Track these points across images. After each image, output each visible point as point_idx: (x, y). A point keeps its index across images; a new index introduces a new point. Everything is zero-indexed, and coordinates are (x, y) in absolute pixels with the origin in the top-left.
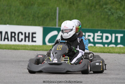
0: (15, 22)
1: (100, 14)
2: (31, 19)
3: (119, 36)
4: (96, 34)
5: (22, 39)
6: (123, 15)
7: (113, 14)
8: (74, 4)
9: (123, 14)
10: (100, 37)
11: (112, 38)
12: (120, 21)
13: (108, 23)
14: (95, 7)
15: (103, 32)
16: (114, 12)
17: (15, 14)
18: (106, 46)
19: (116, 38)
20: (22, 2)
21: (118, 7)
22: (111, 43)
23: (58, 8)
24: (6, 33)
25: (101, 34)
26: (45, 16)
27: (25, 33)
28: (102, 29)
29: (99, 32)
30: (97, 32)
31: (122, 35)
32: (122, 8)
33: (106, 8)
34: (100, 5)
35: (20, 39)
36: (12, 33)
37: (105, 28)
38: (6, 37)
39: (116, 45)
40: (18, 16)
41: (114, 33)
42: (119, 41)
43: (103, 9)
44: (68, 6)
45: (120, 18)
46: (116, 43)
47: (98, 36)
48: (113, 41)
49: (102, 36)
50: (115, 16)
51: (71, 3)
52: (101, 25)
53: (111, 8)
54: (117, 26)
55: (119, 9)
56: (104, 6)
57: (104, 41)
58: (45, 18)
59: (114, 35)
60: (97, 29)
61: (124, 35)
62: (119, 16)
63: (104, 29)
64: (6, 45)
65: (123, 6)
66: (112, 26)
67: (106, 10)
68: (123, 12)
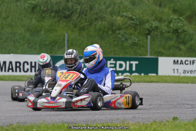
0: (20, 51)
1: (113, 40)
2: (38, 47)
3: (134, 63)
4: (109, 62)
5: (28, 69)
7: (127, 40)
8: (84, 30)
9: (138, 40)
10: (113, 66)
11: (126, 65)
12: (135, 47)
13: (121, 49)
14: (107, 32)
15: (116, 59)
16: (128, 38)
17: (20, 42)
19: (131, 66)
20: (28, 30)
21: (132, 32)
22: (125, 71)
23: (66, 34)
24: (11, 63)
25: (114, 62)
26: (53, 44)
27: (31, 63)
28: (115, 56)
29: (112, 60)
30: (110, 60)
31: (137, 62)
32: (136, 33)
33: (119, 33)
34: (113, 30)
35: (26, 70)
36: (16, 63)
37: (119, 55)
38: (11, 67)
39: (131, 74)
40: (24, 44)
41: (128, 60)
42: (134, 69)
43: (116, 34)
44: (77, 32)
45: (134, 44)
46: (131, 72)
47: (111, 64)
48: (128, 69)
49: (115, 65)
51: (81, 29)
52: (114, 51)
53: (125, 33)
54: (132, 53)
55: (133, 34)
56: (118, 32)
57: (118, 69)
58: (53, 46)
59: (128, 63)
60: (110, 56)
61: (139, 63)
62: (134, 41)
63: (117, 56)
64: (10, 76)
65: (138, 31)
66: (126, 53)
67: (119, 35)
68: (137, 37)
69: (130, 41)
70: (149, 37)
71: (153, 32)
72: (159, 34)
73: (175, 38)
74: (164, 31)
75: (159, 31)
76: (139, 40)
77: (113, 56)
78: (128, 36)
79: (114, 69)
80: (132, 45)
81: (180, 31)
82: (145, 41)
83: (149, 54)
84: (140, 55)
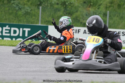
1: (8, 9)
3: (27, 30)
4: (4, 28)
6: (31, 11)
7: (20, 9)
10: (8, 31)
11: (19, 32)
12: (28, 16)
13: (15, 17)
15: (11, 26)
16: (22, 8)
18: (14, 39)
19: (24, 32)
21: (25, 3)
22: (18, 37)
25: (9, 28)
28: (10, 23)
29: (7, 26)
30: (5, 27)
31: (29, 29)
32: (29, 4)
33: (14, 3)
37: (13, 22)
42: (26, 35)
43: (11, 4)
45: (27, 13)
47: (6, 30)
48: (21, 35)
49: (10, 30)
50: (22, 11)
52: (9, 19)
53: (19, 3)
54: (25, 20)
55: (27, 4)
56: (12, 2)
57: (12, 34)
59: (21, 29)
60: (5, 23)
61: (31, 30)
62: (27, 11)
63: (12, 23)
65: (30, 2)
66: (20, 21)
67: (13, 5)
68: (30, 8)
69: (23, 11)
70: (41, 7)
71: (43, 3)
72: (49, 5)
73: (63, 9)
74: (53, 3)
75: (49, 2)
76: (32, 10)
77: (8, 23)
78: (21, 6)
79: (9, 35)
80: (25, 14)
81: (67, 4)
82: (36, 11)
83: (40, 22)
84: (31, 23)
